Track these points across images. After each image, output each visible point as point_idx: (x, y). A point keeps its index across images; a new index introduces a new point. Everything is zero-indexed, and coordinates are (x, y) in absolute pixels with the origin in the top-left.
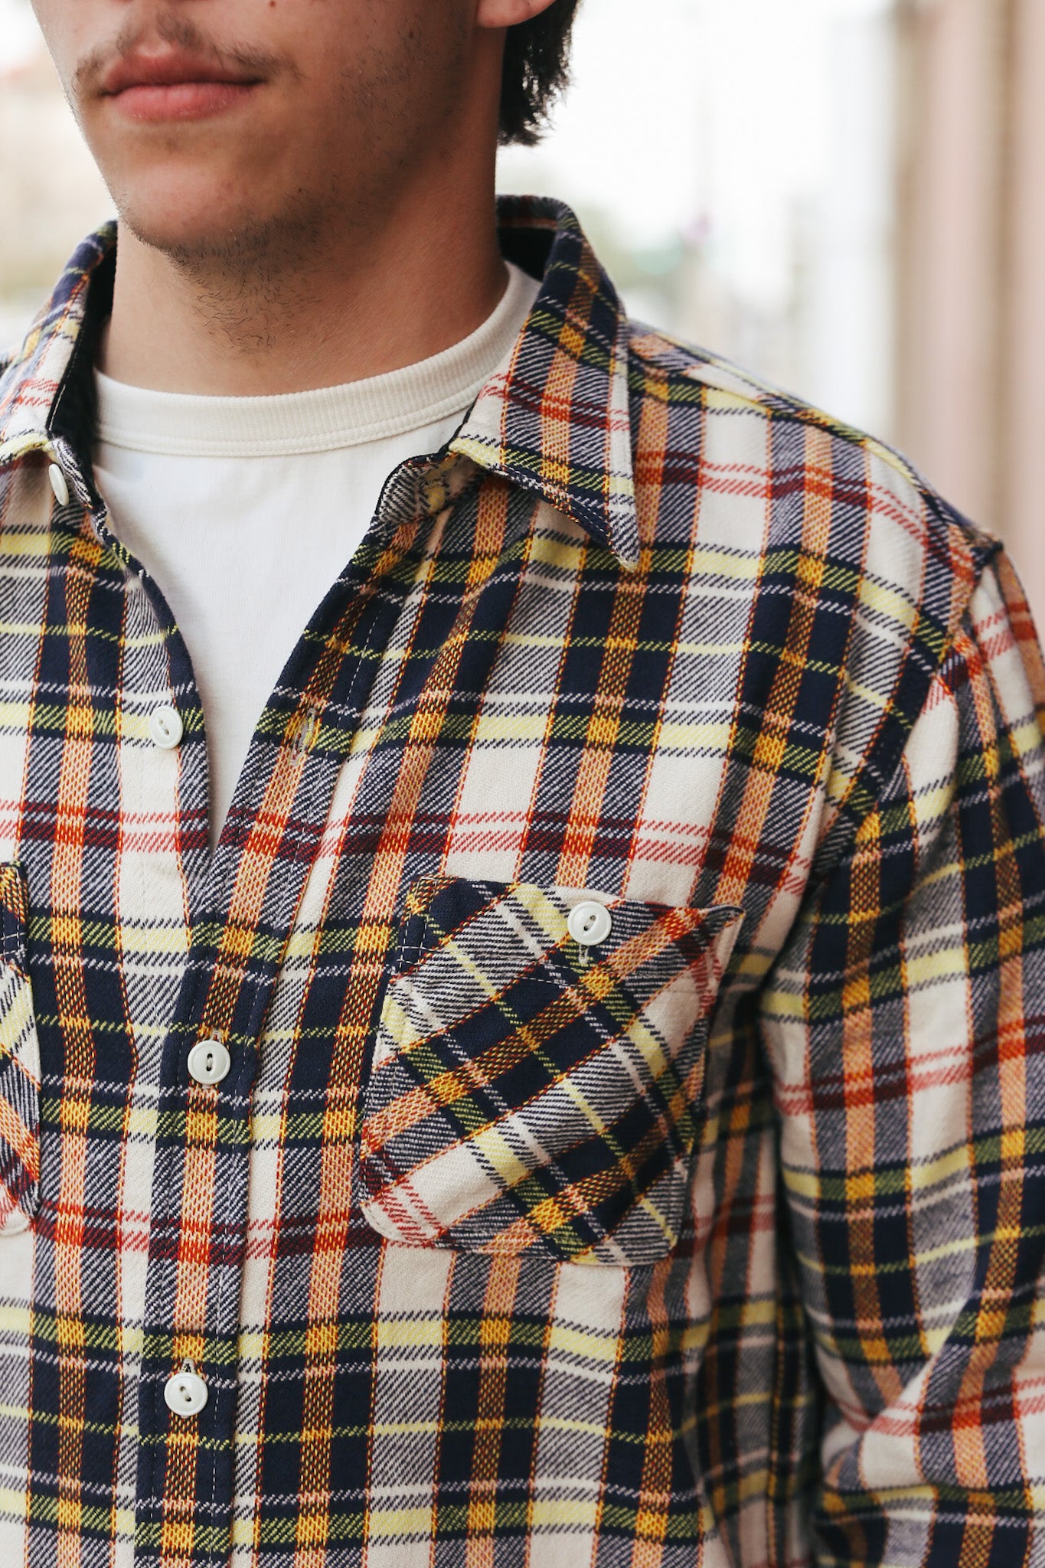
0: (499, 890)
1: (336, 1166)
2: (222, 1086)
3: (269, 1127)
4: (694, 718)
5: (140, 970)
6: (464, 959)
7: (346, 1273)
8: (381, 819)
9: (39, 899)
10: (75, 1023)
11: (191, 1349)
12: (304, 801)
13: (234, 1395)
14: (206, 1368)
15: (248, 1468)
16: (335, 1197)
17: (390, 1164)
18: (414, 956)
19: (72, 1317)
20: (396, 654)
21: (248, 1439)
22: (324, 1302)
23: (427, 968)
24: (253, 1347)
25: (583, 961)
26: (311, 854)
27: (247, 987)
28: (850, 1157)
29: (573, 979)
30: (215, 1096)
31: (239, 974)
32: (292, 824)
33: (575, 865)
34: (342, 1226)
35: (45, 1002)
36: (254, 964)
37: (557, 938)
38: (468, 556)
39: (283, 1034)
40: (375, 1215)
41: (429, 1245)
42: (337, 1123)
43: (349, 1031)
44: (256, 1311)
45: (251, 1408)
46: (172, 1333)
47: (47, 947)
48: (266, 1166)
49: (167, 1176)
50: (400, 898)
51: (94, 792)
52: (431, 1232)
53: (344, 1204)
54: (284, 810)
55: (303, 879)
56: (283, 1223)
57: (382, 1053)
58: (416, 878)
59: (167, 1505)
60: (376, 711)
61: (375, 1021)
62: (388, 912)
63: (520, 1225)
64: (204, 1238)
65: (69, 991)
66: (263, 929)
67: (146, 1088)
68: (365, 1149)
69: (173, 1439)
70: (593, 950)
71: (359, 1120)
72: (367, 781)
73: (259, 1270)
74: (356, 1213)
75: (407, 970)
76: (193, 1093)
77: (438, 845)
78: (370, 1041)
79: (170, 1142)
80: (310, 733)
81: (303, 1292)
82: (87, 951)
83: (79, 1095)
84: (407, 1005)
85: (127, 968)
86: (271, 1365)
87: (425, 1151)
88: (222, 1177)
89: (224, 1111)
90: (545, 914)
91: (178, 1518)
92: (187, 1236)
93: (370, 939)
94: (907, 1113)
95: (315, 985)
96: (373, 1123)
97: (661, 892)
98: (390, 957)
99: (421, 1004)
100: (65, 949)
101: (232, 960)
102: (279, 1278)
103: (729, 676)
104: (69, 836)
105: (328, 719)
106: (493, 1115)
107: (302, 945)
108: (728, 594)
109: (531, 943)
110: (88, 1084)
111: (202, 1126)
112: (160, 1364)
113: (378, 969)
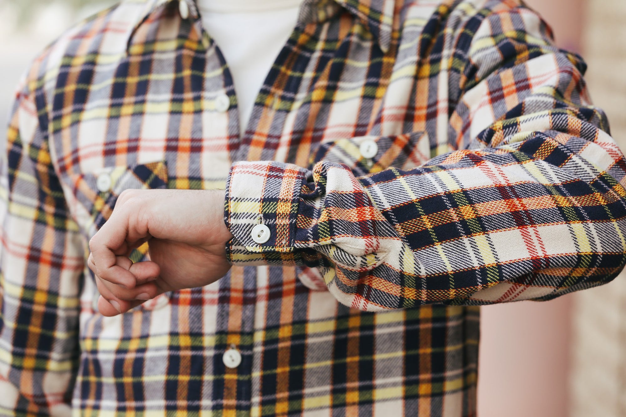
7: (296, 304)
8: (303, 131)
9: (172, 173)
11: (235, 340)
12: (274, 127)
13: (251, 357)
14: (240, 347)
15: (256, 386)
16: (289, 274)
19: (185, 334)
20: (309, 74)
21: (257, 374)
22: (287, 316)
24: (259, 337)
26: (276, 146)
32: (269, 136)
34: (292, 286)
38: (337, 40)
40: (305, 279)
44: (260, 322)
45: (258, 361)
46: (228, 333)
51: (193, 132)
53: (293, 277)
54: (266, 131)
56: (270, 287)
59: (224, 403)
60: (301, 95)
64: (240, 295)
69: (227, 377)
70: (373, 159)
72: (298, 118)
73: (261, 306)
74: (299, 281)
77: (321, 138)
80: (277, 104)
81: (278, 314)
86: (266, 343)
88: (246, 271)
91: (230, 407)
92: (233, 294)
102: (269, 309)
104: (184, 150)
105: (283, 98)
112: (221, 347)
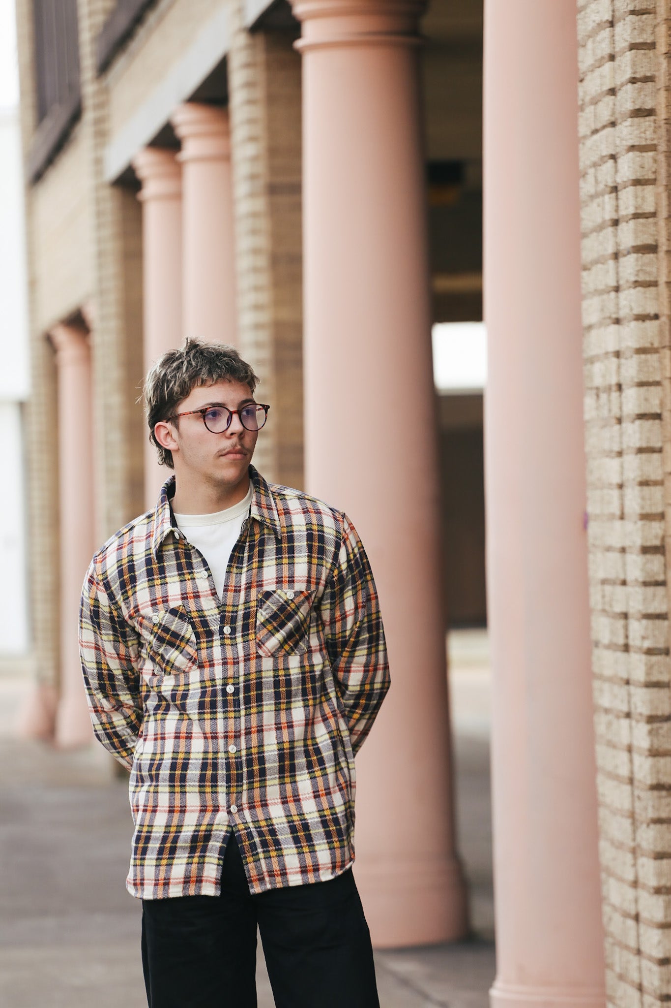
0: (274, 592)
1: (252, 644)
2: (230, 634)
3: (239, 640)
4: (301, 557)
5: (210, 618)
6: (270, 604)
7: (256, 664)
8: (251, 583)
9: (188, 610)
10: (201, 630)
11: (231, 681)
12: (237, 582)
13: (239, 688)
14: (233, 684)
15: (242, 701)
16: (253, 650)
17: (262, 643)
18: (261, 605)
19: (207, 681)
20: (246, 554)
21: (242, 696)
22: (253, 669)
23: (264, 607)
24: (242, 679)
25: (290, 602)
26: (240, 591)
27: (232, 616)
28: (337, 631)
29: (289, 606)
30: (229, 636)
31: (230, 614)
32: (235, 587)
33: (285, 585)
34: (255, 655)
35: (194, 627)
36: (233, 612)
37: (285, 599)
38: (254, 535)
39: (240, 623)
40: (261, 652)
41: (269, 657)
42: (252, 637)
43: (252, 620)
44: (242, 672)
45: (242, 690)
46: (227, 679)
47: (192, 618)
48: (240, 647)
49: (223, 651)
50: (257, 596)
51: (193, 589)
52: (270, 654)
53: (255, 651)
54: (233, 584)
55: (239, 595)
56: (244, 656)
57: (258, 623)
58: (259, 592)
59: (229, 709)
60: (245, 565)
61: (256, 618)
62: (255, 599)
63: (283, 650)
64: (232, 661)
65: (198, 625)
66: (233, 606)
67: (216, 637)
68: (257, 641)
69: (228, 698)
70: (291, 600)
71: (256, 635)
72: (247, 577)
73: (242, 665)
74: (257, 652)
75: (261, 608)
76: (225, 636)
77: (262, 586)
78: (256, 621)
79: (223, 645)
80: (234, 570)
81: (249, 668)
82: (199, 617)
83: (204, 642)
84: (261, 614)
85: (207, 618)
86: (245, 682)
87: (267, 639)
88: (233, 650)
89: (231, 639)
90: (283, 595)
91: (231, 711)
92: (229, 661)
93: (253, 604)
94: (346, 621)
95: (244, 614)
96: (258, 635)
97: (300, 588)
98: (257, 606)
99: (264, 613)
100: (195, 618)
101: (229, 612)
102: (245, 666)
103: (305, 548)
104: (191, 598)
105: (237, 567)
106: (278, 631)
107: (241, 607)
108: (301, 533)
109: (281, 600)
110: (205, 640)
111: (228, 642)
112: (225, 685)
113: (255, 609)
